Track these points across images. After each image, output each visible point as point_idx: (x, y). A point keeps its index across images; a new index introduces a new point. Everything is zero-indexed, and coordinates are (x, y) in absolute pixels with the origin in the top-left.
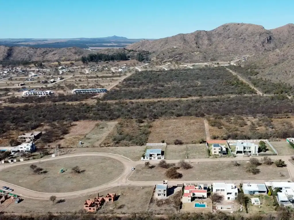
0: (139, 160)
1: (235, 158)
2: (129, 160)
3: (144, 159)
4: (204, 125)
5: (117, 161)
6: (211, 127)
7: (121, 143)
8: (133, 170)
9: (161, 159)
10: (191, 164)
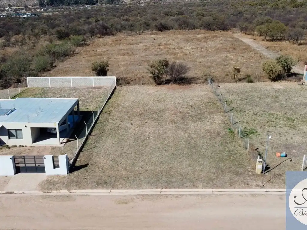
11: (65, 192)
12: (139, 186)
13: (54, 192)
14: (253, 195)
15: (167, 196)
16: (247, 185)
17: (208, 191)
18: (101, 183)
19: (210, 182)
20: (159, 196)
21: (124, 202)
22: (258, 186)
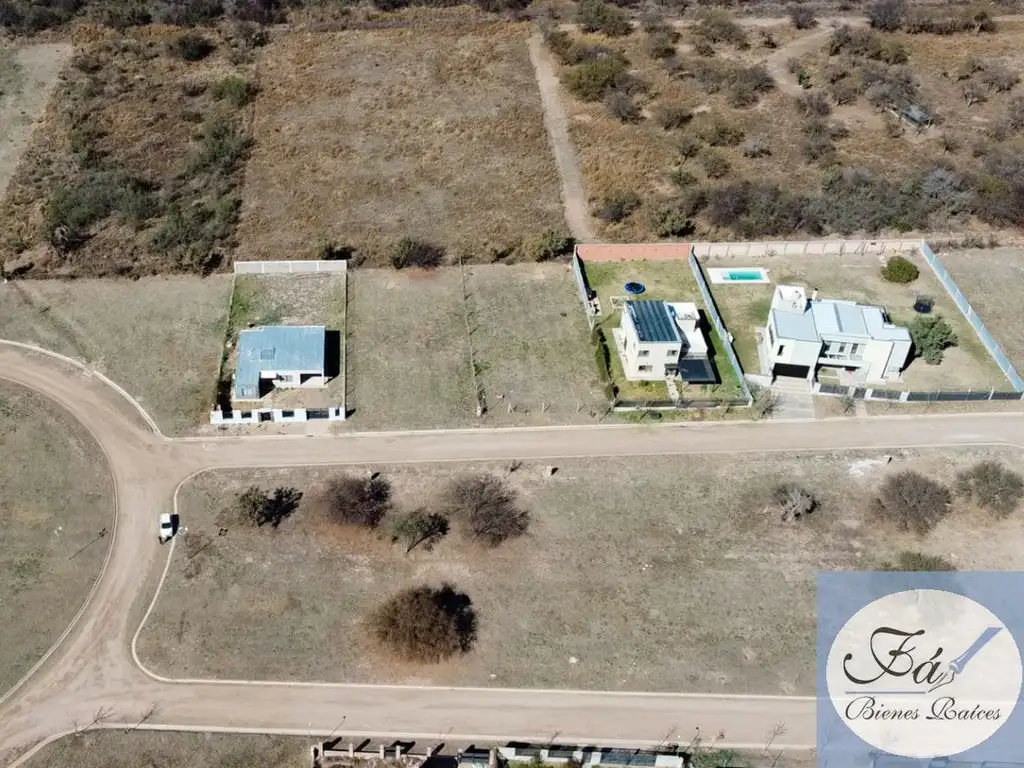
0: (197, 424)
1: (769, 420)
2: (140, 421)
3: (228, 421)
4: (536, 88)
5: (71, 433)
6: (577, 104)
7: (94, 243)
8: (169, 538)
9: (327, 416)
10: (514, 483)
11: (348, 434)
12: (398, 429)
13: (341, 435)
14: (472, 434)
15: (416, 436)
16: (468, 425)
17: (443, 431)
18: (372, 427)
19: (446, 424)
20: (411, 436)
21: (389, 441)
22: (475, 427)
